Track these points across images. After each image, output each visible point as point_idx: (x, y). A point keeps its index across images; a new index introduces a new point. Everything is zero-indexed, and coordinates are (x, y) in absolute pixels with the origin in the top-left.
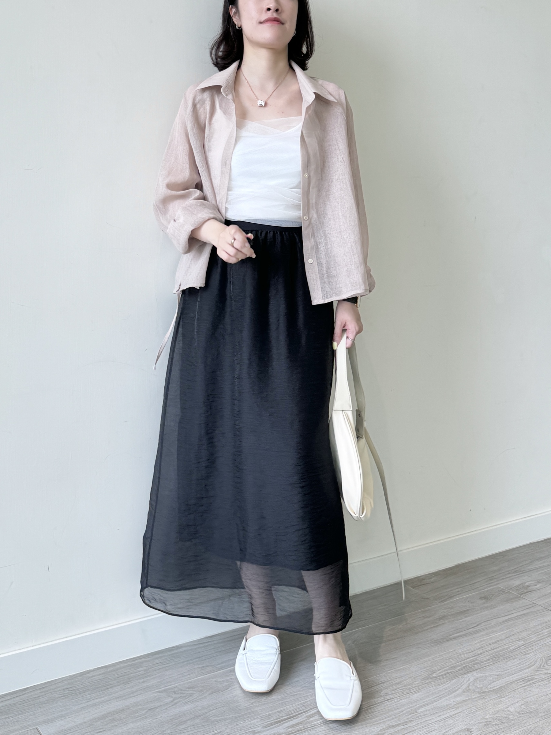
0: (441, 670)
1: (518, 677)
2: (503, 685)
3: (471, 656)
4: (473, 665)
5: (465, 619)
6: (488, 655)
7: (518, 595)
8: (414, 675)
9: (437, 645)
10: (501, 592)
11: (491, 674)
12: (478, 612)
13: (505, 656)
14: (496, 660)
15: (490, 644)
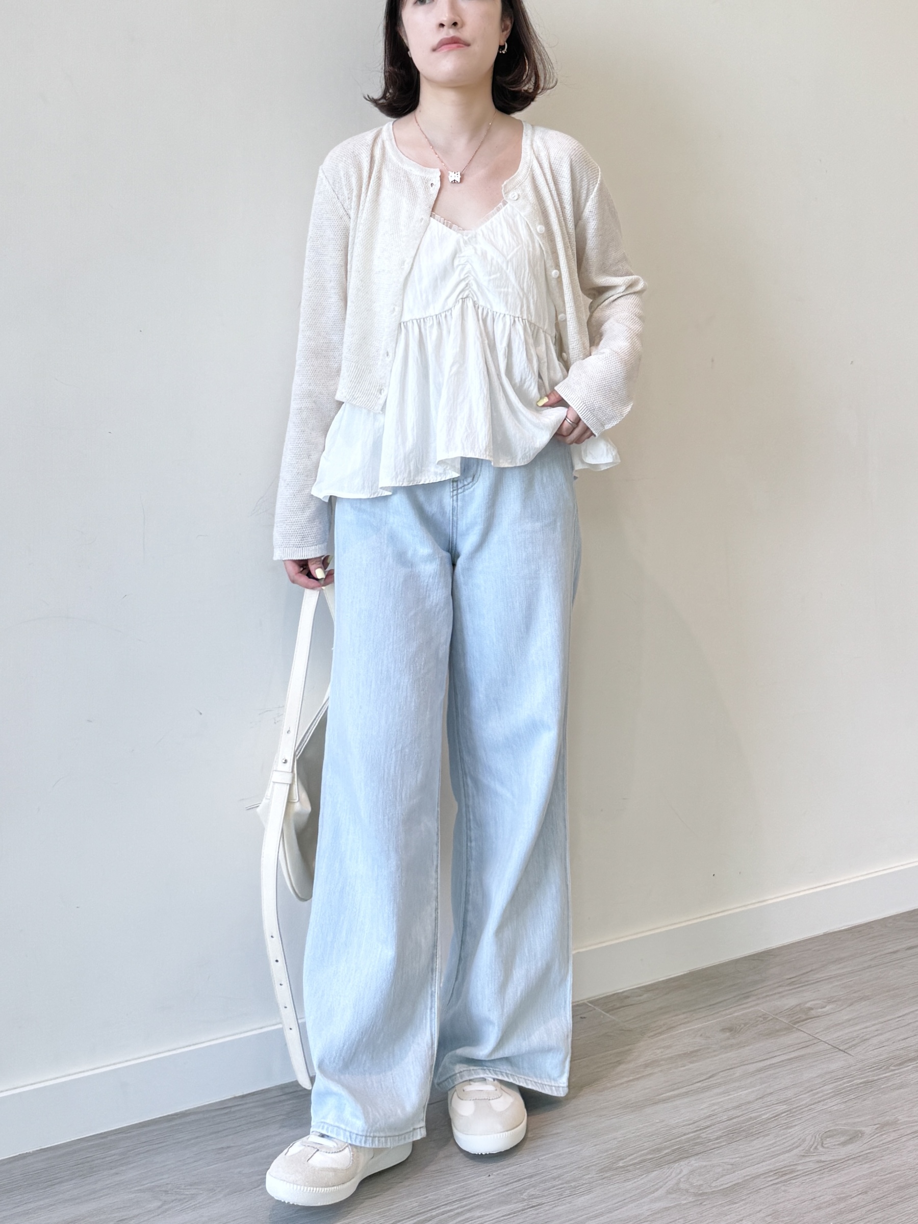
0: (635, 1155)
1: (768, 1167)
2: (740, 1181)
3: (690, 1131)
4: (692, 1146)
5: (691, 1066)
6: (720, 1130)
7: (790, 1023)
8: (585, 1163)
9: (632, 1112)
10: (761, 1019)
11: (721, 1161)
12: (715, 1053)
13: (751, 1131)
14: (733, 1138)
15: (728, 1110)
